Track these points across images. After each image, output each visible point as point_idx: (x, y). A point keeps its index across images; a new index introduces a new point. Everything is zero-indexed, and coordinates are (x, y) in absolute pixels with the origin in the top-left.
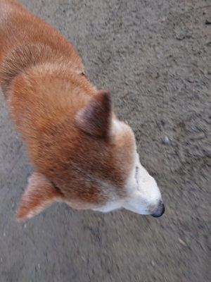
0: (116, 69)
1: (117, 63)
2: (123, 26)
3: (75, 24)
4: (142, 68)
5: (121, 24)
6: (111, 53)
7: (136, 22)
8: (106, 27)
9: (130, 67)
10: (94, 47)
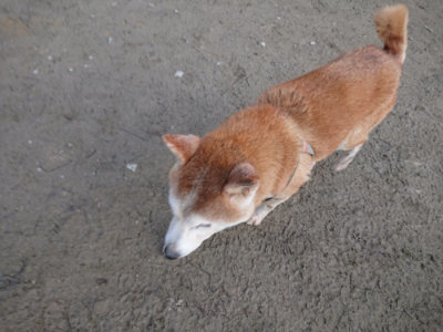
0: (272, 268)
1: (284, 267)
2: (350, 267)
3: (360, 179)
4: (271, 314)
5: (354, 263)
6: (302, 253)
7: (358, 290)
8: (349, 237)
9: (274, 292)
10: (313, 222)
